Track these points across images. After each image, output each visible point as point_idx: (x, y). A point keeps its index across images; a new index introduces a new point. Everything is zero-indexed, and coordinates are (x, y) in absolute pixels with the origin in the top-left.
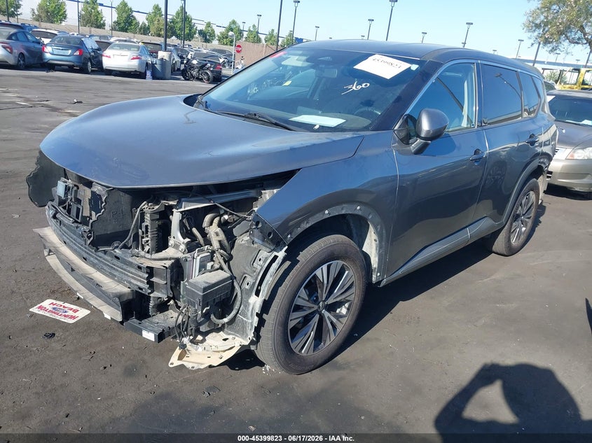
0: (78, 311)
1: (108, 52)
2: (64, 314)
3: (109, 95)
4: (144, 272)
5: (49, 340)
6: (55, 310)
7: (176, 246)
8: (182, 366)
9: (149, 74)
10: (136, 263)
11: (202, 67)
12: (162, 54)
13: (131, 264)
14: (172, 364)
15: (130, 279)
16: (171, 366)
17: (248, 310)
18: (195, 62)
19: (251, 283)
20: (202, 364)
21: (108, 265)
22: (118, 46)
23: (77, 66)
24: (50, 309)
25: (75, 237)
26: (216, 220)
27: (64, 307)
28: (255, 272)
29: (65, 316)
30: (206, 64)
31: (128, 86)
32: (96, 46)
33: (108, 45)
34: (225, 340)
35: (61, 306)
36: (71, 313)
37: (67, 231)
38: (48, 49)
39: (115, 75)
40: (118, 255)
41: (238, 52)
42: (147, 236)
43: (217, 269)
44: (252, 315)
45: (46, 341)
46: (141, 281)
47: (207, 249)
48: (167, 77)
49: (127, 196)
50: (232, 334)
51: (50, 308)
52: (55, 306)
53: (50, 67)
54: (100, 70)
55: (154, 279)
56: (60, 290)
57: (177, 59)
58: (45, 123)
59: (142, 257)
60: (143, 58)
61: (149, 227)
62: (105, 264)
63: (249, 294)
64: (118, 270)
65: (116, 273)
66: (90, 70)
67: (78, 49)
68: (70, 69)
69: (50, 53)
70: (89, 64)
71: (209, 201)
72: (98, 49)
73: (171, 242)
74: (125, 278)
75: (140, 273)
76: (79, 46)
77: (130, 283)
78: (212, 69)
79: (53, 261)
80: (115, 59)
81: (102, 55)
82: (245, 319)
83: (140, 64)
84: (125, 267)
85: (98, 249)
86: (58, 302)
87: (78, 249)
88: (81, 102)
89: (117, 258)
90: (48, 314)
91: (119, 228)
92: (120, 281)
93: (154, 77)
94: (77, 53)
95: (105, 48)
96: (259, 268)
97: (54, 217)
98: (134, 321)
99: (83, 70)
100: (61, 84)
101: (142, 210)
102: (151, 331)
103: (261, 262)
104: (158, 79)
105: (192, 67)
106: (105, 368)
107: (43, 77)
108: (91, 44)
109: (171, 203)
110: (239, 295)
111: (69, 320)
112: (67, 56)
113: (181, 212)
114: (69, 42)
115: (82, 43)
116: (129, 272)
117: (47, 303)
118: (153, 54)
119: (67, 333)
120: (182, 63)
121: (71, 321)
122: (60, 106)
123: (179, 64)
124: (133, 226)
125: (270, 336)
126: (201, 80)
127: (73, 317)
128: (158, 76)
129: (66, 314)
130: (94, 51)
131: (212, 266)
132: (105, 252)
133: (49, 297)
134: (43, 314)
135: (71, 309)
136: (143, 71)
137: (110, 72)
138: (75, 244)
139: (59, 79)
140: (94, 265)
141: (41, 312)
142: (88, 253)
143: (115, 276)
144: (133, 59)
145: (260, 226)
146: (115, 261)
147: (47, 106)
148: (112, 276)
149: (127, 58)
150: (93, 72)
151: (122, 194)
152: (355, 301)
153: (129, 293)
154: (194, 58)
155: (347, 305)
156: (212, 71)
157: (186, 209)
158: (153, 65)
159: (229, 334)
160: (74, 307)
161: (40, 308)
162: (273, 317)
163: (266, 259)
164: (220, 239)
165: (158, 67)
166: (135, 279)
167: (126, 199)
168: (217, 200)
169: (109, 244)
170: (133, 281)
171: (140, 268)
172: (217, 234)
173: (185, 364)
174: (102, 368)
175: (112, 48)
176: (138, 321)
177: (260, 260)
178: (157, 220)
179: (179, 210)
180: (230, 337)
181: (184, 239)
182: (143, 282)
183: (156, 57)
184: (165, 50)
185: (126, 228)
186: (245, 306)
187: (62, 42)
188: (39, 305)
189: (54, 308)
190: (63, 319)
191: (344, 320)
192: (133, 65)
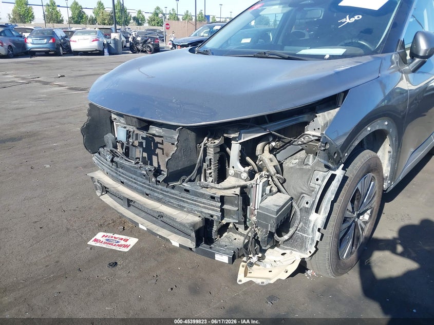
0: (128, 240)
1: (73, 38)
2: (117, 244)
3: (83, 69)
4: (218, 202)
5: (114, 269)
6: (108, 242)
7: (237, 175)
8: (251, 282)
9: (106, 51)
10: (208, 193)
11: (145, 42)
12: (114, 35)
13: (202, 195)
14: (240, 281)
15: (200, 209)
16: (240, 283)
17: (309, 227)
18: (139, 39)
19: (310, 202)
20: (270, 279)
21: (176, 198)
22: (81, 32)
23: (52, 51)
24: (104, 241)
25: (134, 176)
26: (267, 148)
27: (115, 238)
28: (313, 191)
29: (119, 245)
30: (148, 40)
31: (92, 62)
32: (64, 35)
33: (73, 32)
34: (283, 254)
35: (112, 237)
36: (122, 242)
37: (124, 172)
38: (29, 41)
39: (81, 55)
40: (188, 188)
41: (168, 28)
42: (210, 169)
43: (277, 192)
44: (313, 231)
45: (111, 270)
46: (213, 210)
47: (265, 175)
48: (119, 53)
49: (193, 133)
50: (290, 249)
51: (104, 239)
52: (107, 238)
53: (32, 54)
54: (69, 52)
55: (225, 207)
56: (106, 224)
57: (123, 39)
58: (43, 94)
59: (212, 188)
60: (100, 40)
61: (212, 160)
62: (173, 198)
63: (307, 211)
64: (187, 202)
65: (185, 205)
66: (62, 53)
67: (51, 38)
68: (47, 54)
69: (31, 43)
70: (61, 48)
71: (265, 130)
72: (66, 37)
73: (231, 171)
74: (197, 208)
75: (213, 203)
76: (52, 35)
77: (201, 212)
78: (152, 43)
79: (107, 199)
80: (79, 42)
81: (69, 41)
82: (305, 235)
83: (99, 44)
84: (195, 198)
85: (168, 185)
86: (109, 234)
87: (139, 188)
88: (64, 76)
89: (187, 191)
90: (104, 246)
91: (187, 164)
92: (190, 212)
93: (110, 53)
94: (51, 41)
95: (72, 35)
96: (317, 187)
97: (112, 161)
98: (204, 246)
99: (57, 54)
100: (44, 65)
101: (205, 145)
102: (225, 254)
103: (319, 182)
104: (114, 54)
105: (137, 43)
106: (172, 289)
107: (29, 61)
108: (60, 34)
109: (232, 136)
110: (298, 213)
111: (124, 248)
112: (43, 44)
113: (240, 143)
114: (43, 34)
115: (54, 33)
116: (201, 202)
117: (99, 236)
118: (107, 36)
119: (127, 261)
120: (127, 41)
121: (126, 250)
122: (49, 80)
123: (125, 42)
124: (198, 161)
125: (328, 247)
126: (145, 52)
127: (127, 246)
128: (113, 52)
129: (120, 244)
130: (63, 38)
131: (270, 190)
132: (173, 187)
133: (99, 231)
134: (100, 245)
135: (122, 239)
136: (102, 50)
137: (77, 53)
138: (135, 183)
139: (42, 62)
140: (159, 200)
141: (98, 245)
142: (152, 190)
143: (185, 207)
144: (94, 41)
145: (328, 147)
146: (185, 194)
147: (40, 81)
148: (181, 208)
149: (89, 41)
150: (64, 55)
151: (189, 132)
152: (375, 208)
153: (200, 222)
154: (138, 36)
155: (369, 212)
156: (152, 44)
157: (245, 140)
158: (108, 44)
159: (286, 249)
160: (124, 237)
161: (96, 240)
162: (330, 231)
163: (324, 178)
164: (275, 164)
165: (112, 45)
166: (207, 208)
167: (192, 135)
168: (272, 128)
169: (177, 180)
170: (204, 210)
171: (213, 198)
172: (271, 160)
173: (254, 280)
174: (169, 290)
175: (76, 34)
176: (208, 246)
177: (317, 180)
178: (218, 152)
179: (239, 142)
180: (287, 252)
181: (244, 167)
182: (216, 211)
183: (110, 38)
184: (116, 32)
185: (193, 164)
186: (305, 224)
187: (38, 34)
188: (93, 239)
189: (107, 240)
190: (118, 249)
191: (368, 225)
192: (94, 45)
